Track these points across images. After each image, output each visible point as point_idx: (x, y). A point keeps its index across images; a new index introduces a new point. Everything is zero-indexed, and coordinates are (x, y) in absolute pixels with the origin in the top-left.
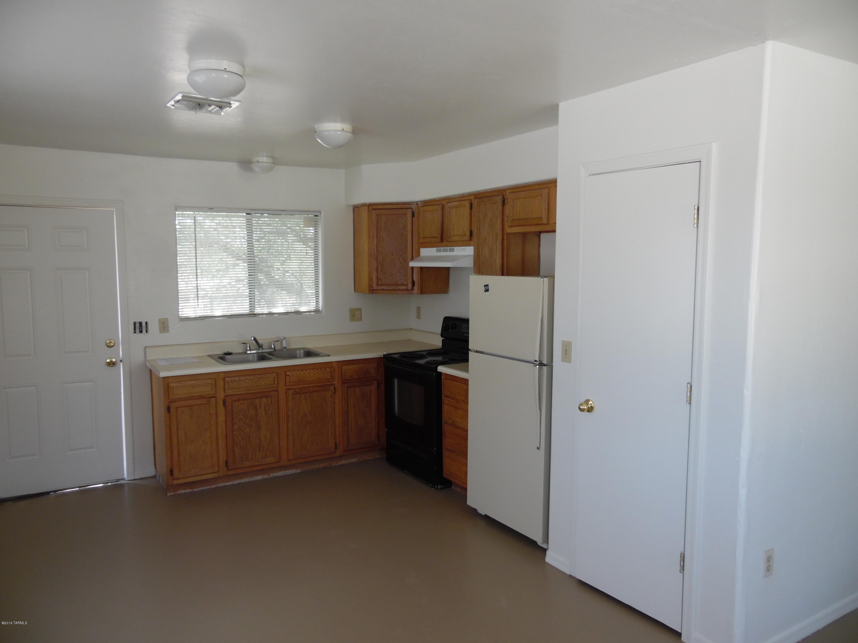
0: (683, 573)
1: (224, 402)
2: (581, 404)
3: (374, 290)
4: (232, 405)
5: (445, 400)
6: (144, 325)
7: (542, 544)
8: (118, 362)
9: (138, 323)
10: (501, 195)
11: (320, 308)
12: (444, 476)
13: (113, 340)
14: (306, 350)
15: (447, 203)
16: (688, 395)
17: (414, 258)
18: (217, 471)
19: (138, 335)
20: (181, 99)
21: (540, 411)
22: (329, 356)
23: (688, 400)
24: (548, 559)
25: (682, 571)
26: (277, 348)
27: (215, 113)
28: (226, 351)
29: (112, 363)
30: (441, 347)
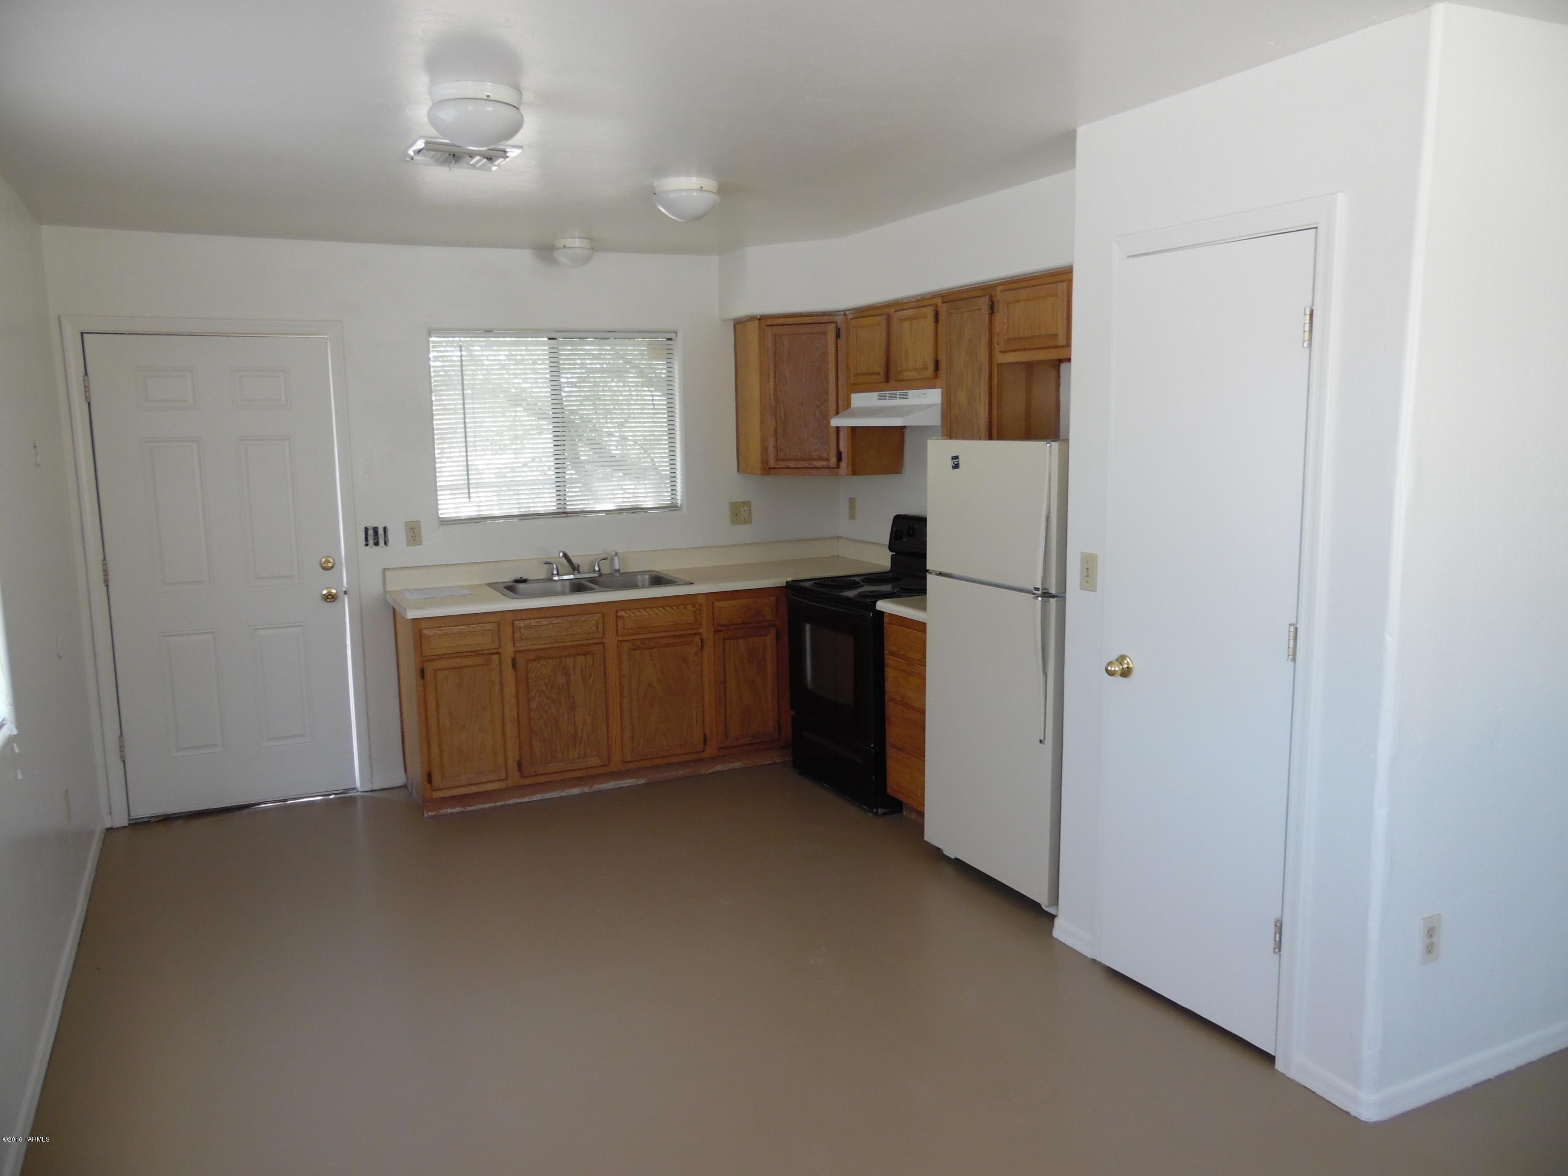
0: (1280, 955)
1: (514, 661)
2: (1110, 663)
3: (770, 468)
4: (527, 666)
5: (890, 660)
6: (381, 532)
7: (1047, 907)
8: (341, 594)
9: (371, 529)
10: (988, 297)
11: (679, 502)
12: (889, 791)
13: (331, 558)
14: (653, 574)
15: (895, 311)
16: (1291, 646)
17: (840, 411)
18: (504, 778)
19: (372, 549)
20: (423, 148)
21: (1045, 678)
22: (692, 583)
23: (1291, 653)
24: (1057, 933)
25: (1277, 950)
26: (604, 571)
27: (481, 168)
28: (518, 576)
29: (330, 596)
30: (889, 569)
